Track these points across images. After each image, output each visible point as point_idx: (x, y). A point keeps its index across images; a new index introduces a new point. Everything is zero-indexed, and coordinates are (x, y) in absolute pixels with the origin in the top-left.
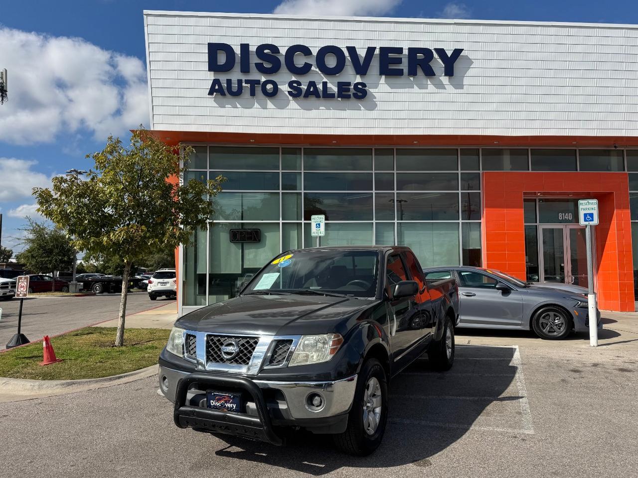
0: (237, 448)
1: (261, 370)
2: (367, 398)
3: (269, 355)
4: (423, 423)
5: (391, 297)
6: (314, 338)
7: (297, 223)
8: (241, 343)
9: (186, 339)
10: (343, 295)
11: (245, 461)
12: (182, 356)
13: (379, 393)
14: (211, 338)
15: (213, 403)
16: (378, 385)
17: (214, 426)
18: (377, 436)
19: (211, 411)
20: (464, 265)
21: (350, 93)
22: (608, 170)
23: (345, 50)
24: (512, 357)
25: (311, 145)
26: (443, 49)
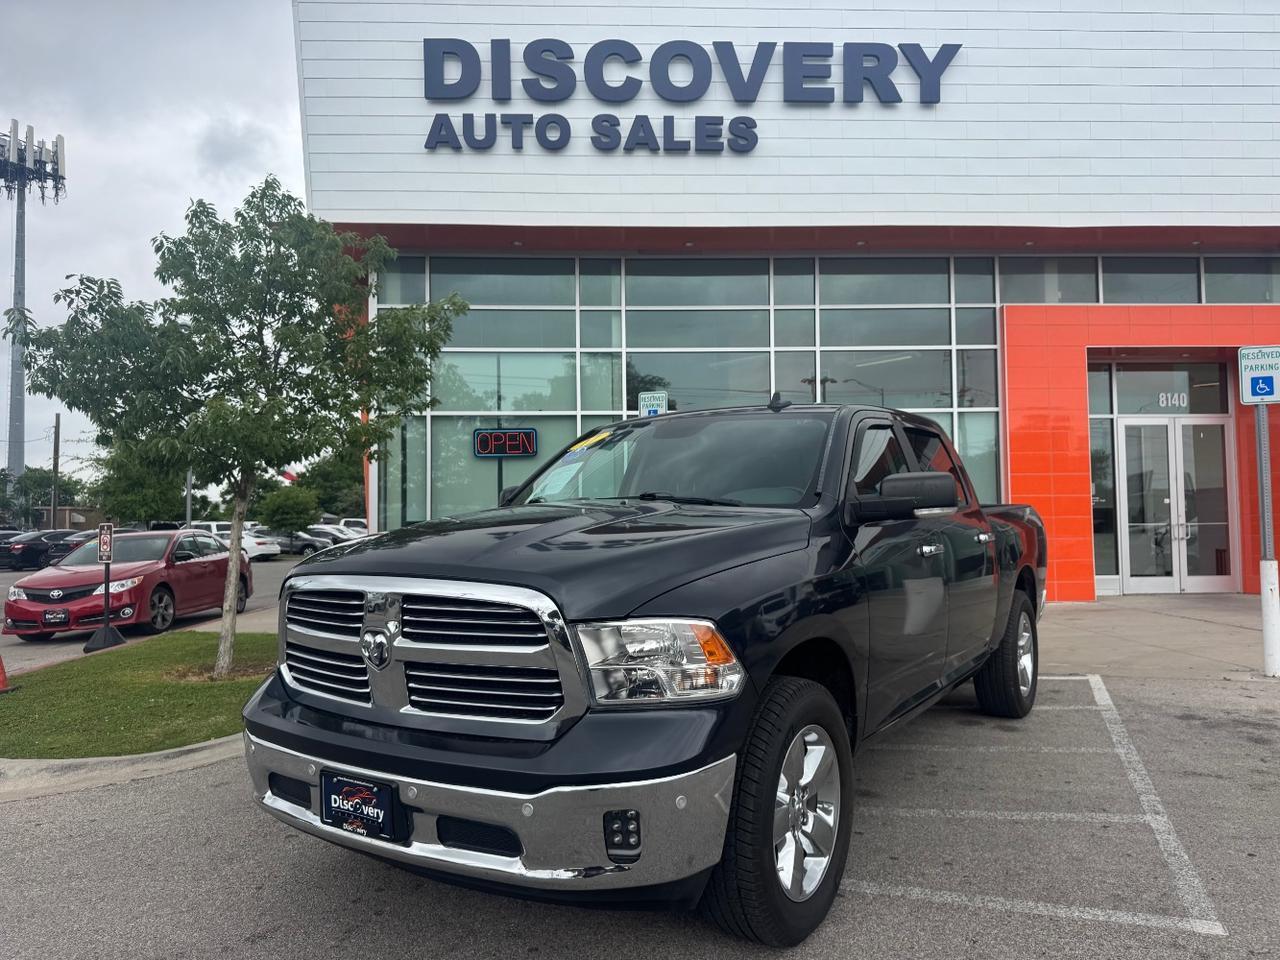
7: (613, 415)
21: (721, 140)
22: (1266, 301)
23: (710, 49)
24: (1093, 702)
25: (640, 252)
26: (918, 45)
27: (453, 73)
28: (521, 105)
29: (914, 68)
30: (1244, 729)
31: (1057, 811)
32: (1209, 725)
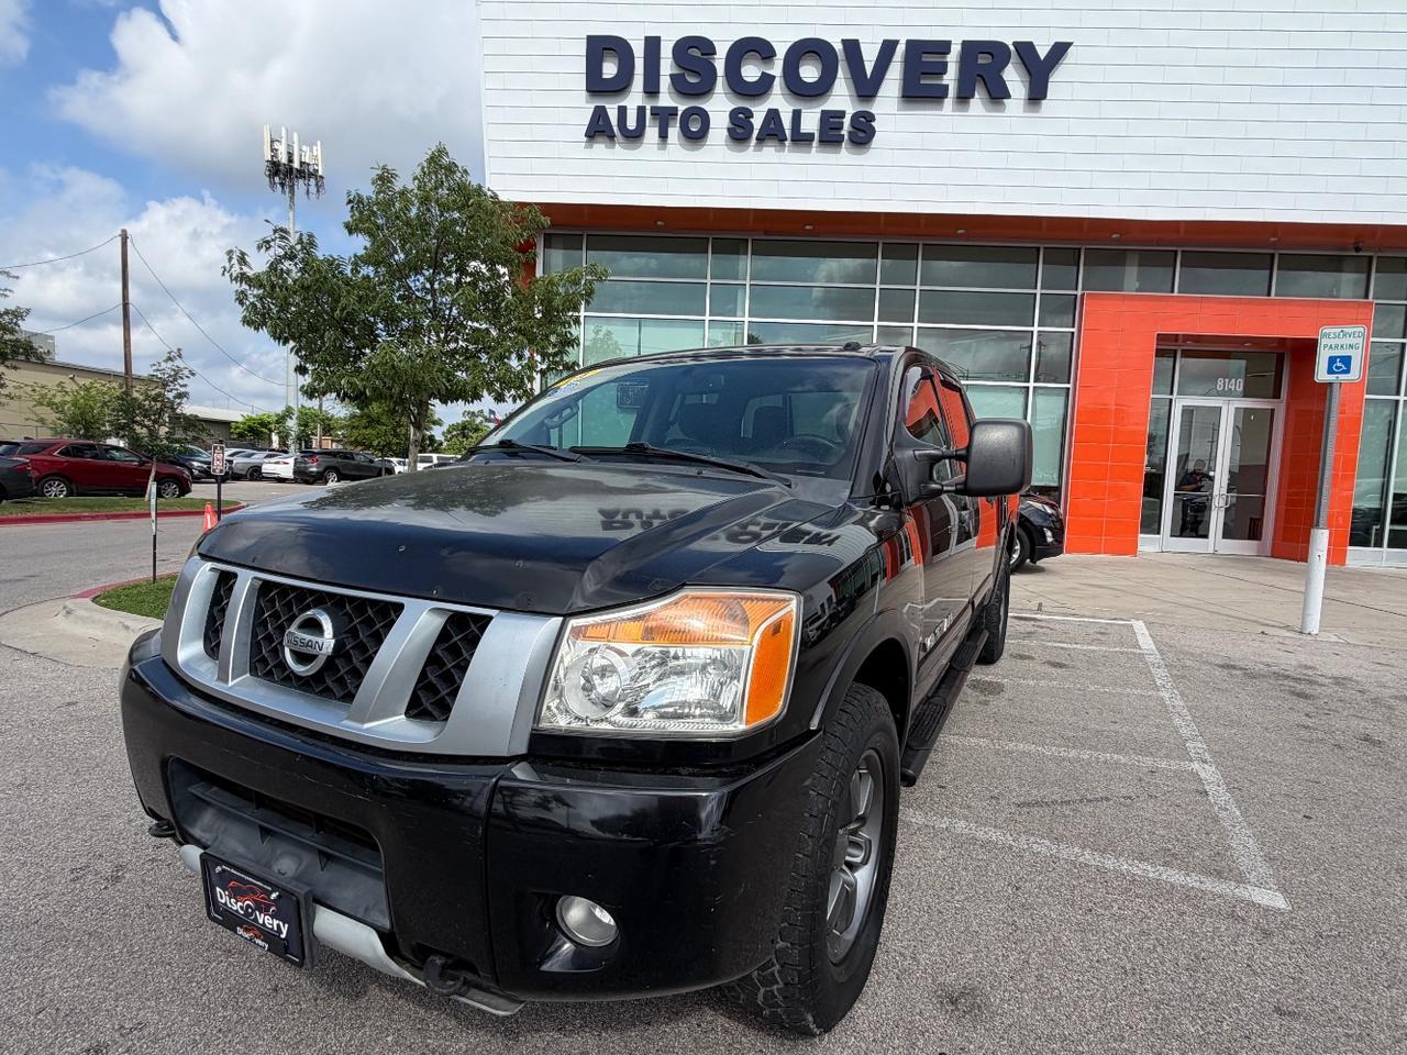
21: (843, 132)
22: (1332, 297)
23: (838, 47)
24: (1137, 646)
25: (766, 232)
26: (1031, 43)
27: (610, 69)
28: (666, 99)
29: (1026, 66)
30: (1286, 682)
31: (1104, 751)
32: (1250, 675)
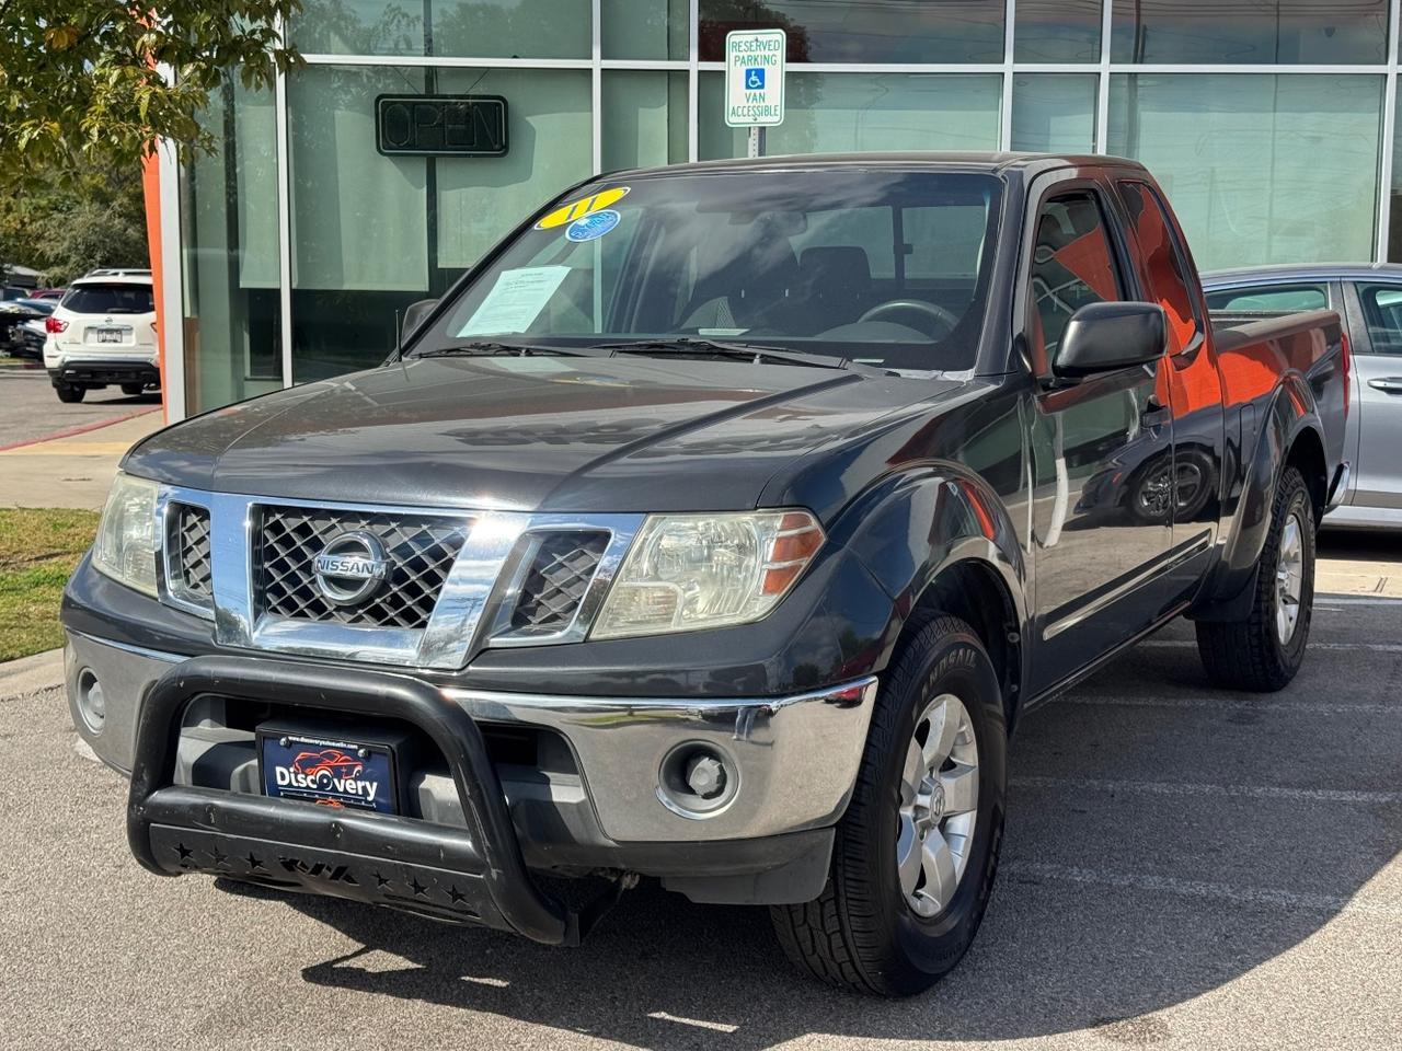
0: (391, 956)
1: (479, 652)
2: (918, 774)
3: (510, 592)
4: (1153, 882)
5: (1045, 372)
6: (701, 524)
7: (669, 71)
8: (394, 541)
9: (172, 525)
10: (835, 361)
11: (419, 1002)
12: (153, 591)
13: (969, 757)
14: (272, 520)
15: (284, 776)
16: (968, 728)
17: (290, 865)
18: (951, 923)
19: (279, 805)
20: (1391, 259)
